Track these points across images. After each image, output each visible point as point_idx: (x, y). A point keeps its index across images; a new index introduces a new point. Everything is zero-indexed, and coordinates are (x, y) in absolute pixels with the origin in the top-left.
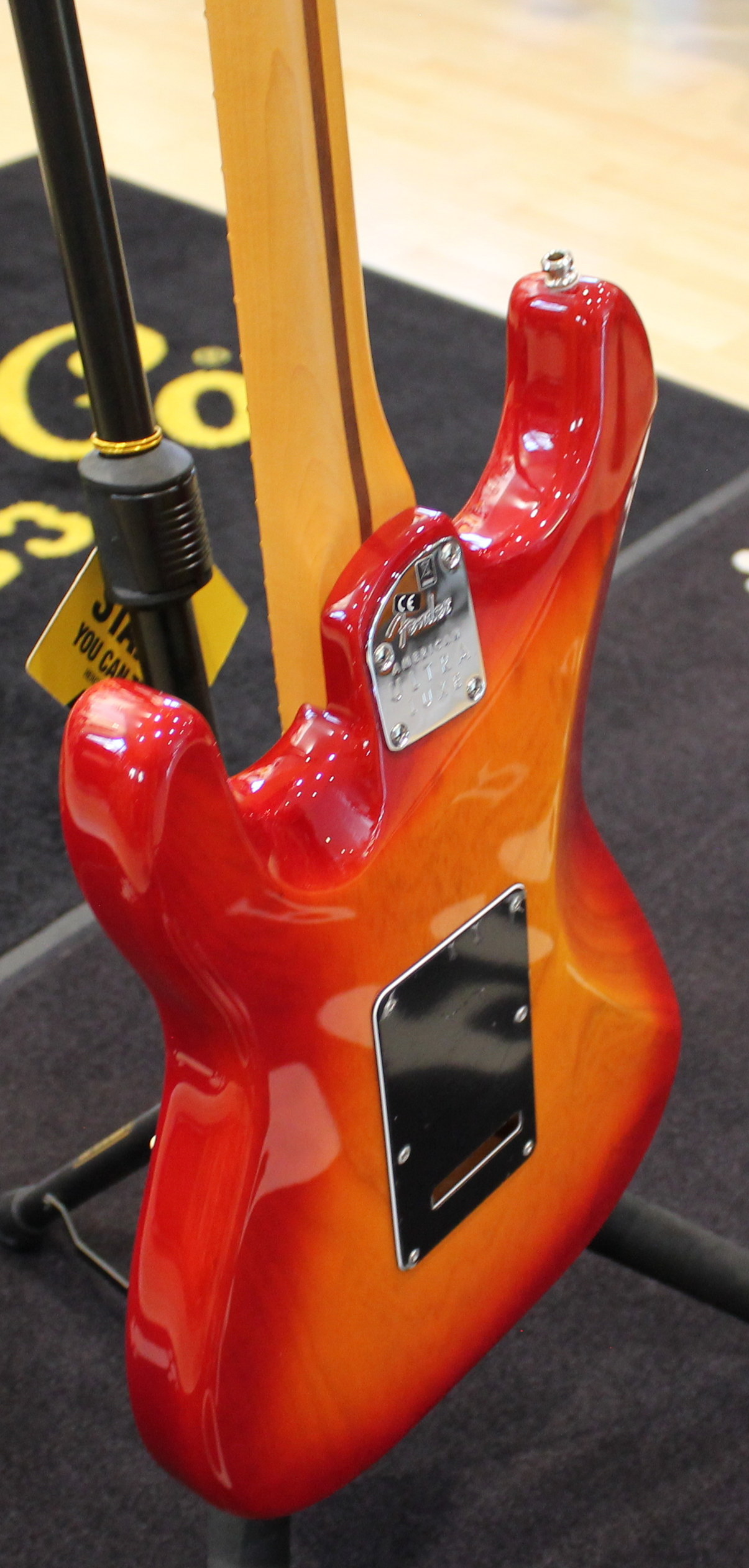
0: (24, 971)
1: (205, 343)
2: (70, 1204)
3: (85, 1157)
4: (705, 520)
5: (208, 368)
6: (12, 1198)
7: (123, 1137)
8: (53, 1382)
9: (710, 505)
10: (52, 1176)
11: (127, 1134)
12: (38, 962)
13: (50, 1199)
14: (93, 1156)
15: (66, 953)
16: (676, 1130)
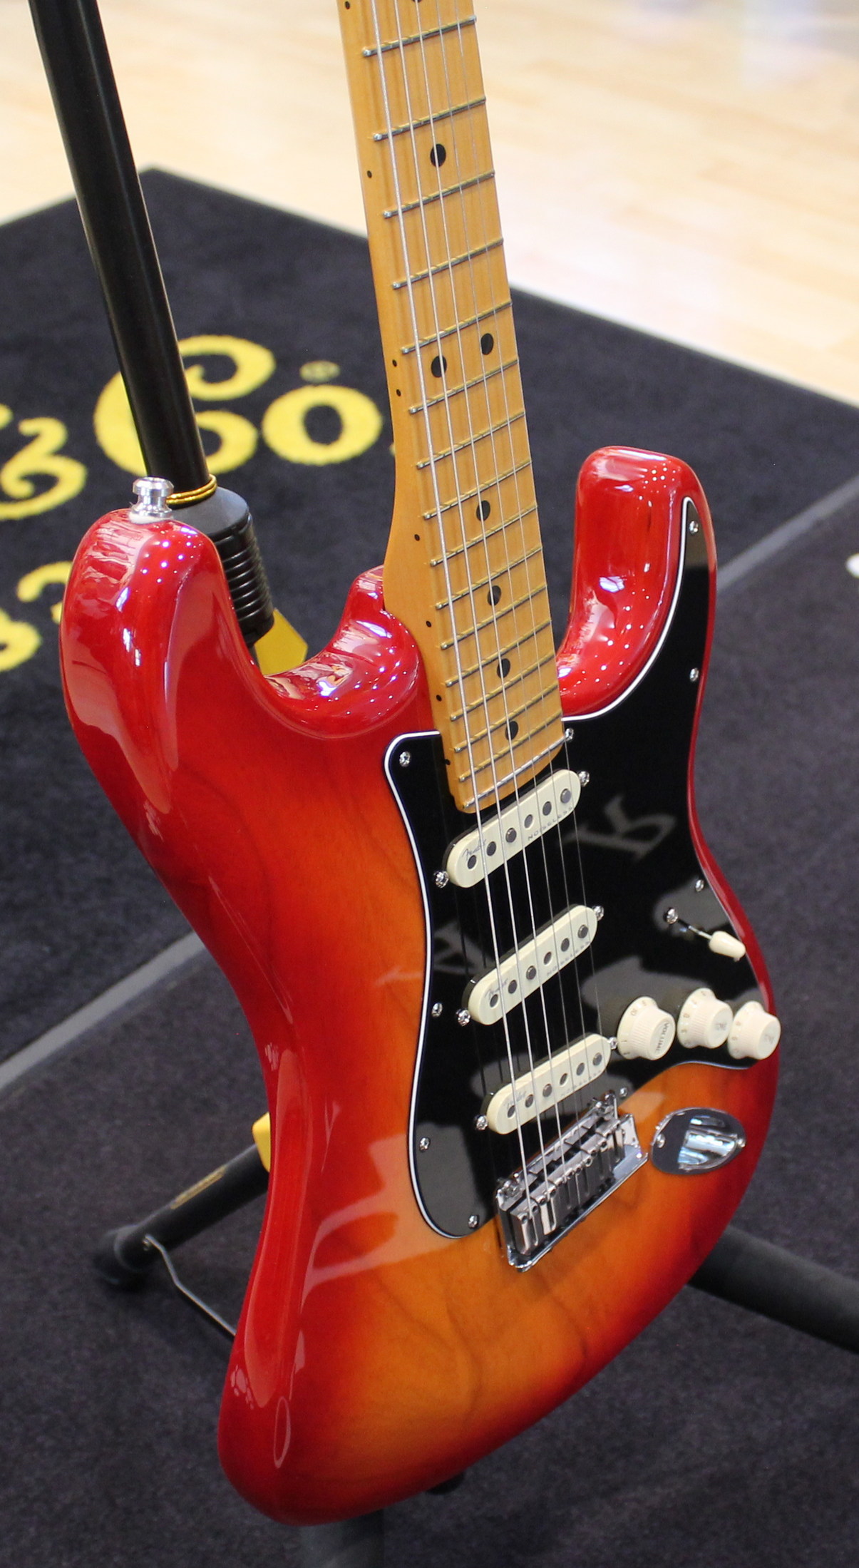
0: (130, 1004)
1: (314, 358)
2: (169, 1245)
3: (182, 1198)
4: (819, 524)
5: (316, 383)
6: (113, 1238)
7: (216, 1179)
8: (157, 1423)
9: (824, 509)
10: (152, 1217)
11: (220, 1177)
12: (145, 994)
13: (149, 1240)
14: (190, 1197)
15: (173, 985)
16: (788, 1155)
